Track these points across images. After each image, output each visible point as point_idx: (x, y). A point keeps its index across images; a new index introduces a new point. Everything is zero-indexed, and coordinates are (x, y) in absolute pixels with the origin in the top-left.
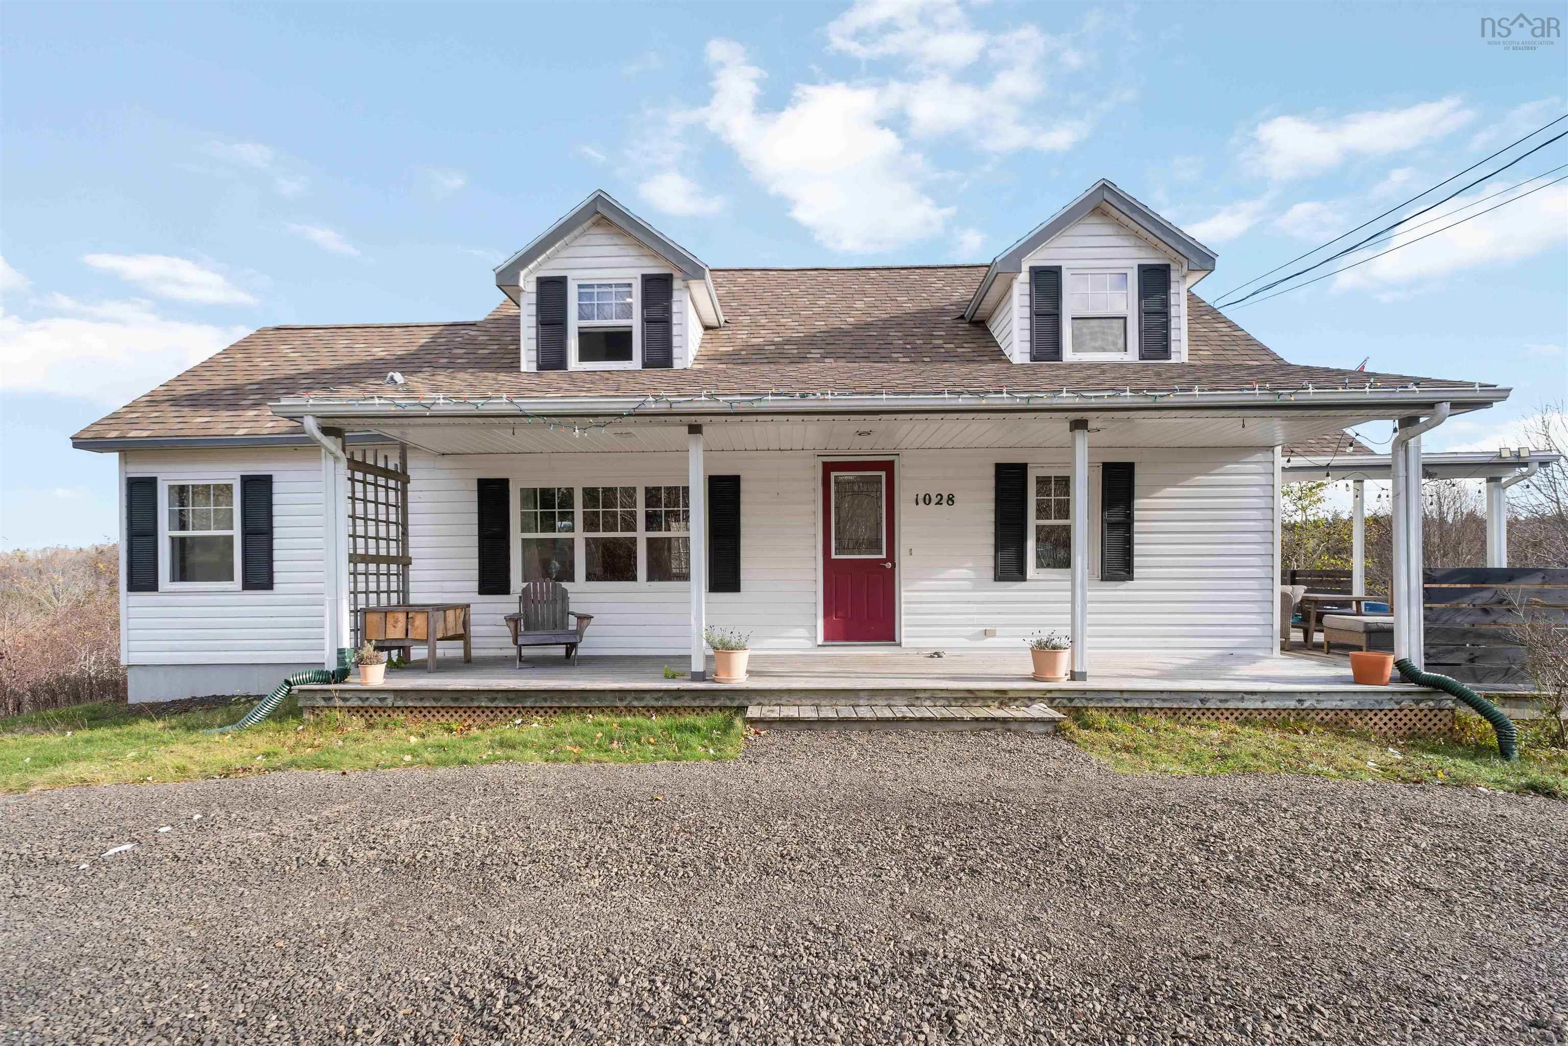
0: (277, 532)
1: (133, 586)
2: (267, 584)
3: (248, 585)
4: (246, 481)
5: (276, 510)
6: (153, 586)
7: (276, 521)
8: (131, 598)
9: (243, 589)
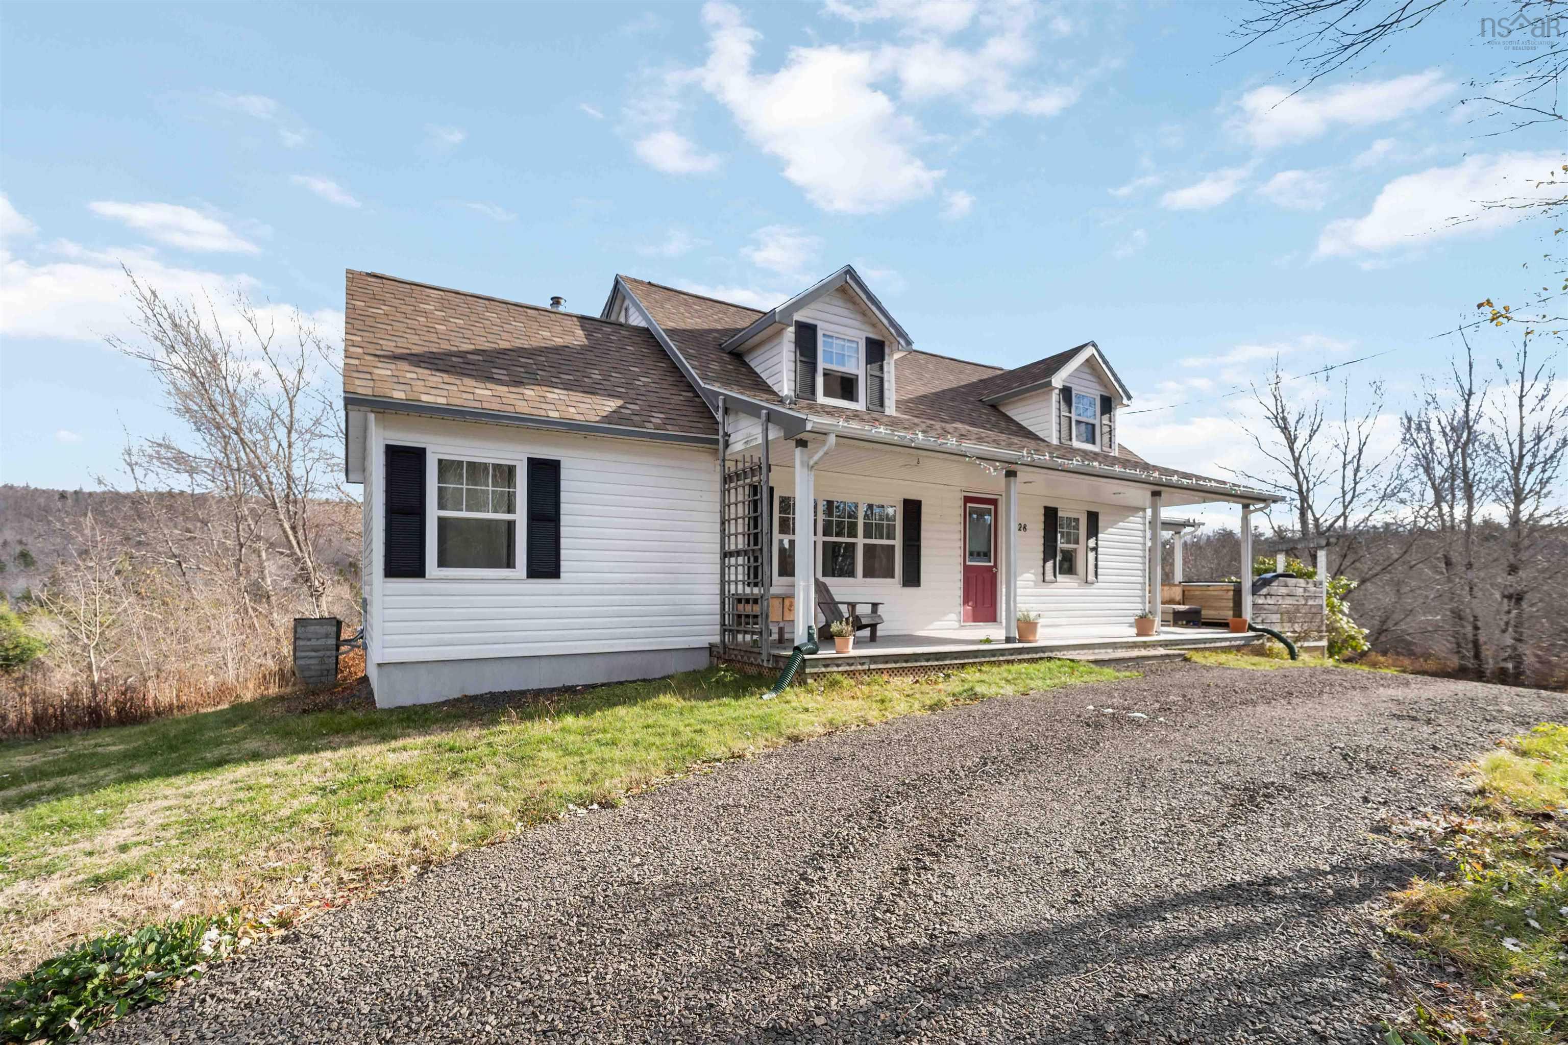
0: (564, 519)
1: (393, 570)
2: (555, 573)
3: (534, 572)
4: (534, 464)
5: (564, 496)
6: (418, 571)
7: (564, 508)
8: (389, 585)
9: (528, 577)
